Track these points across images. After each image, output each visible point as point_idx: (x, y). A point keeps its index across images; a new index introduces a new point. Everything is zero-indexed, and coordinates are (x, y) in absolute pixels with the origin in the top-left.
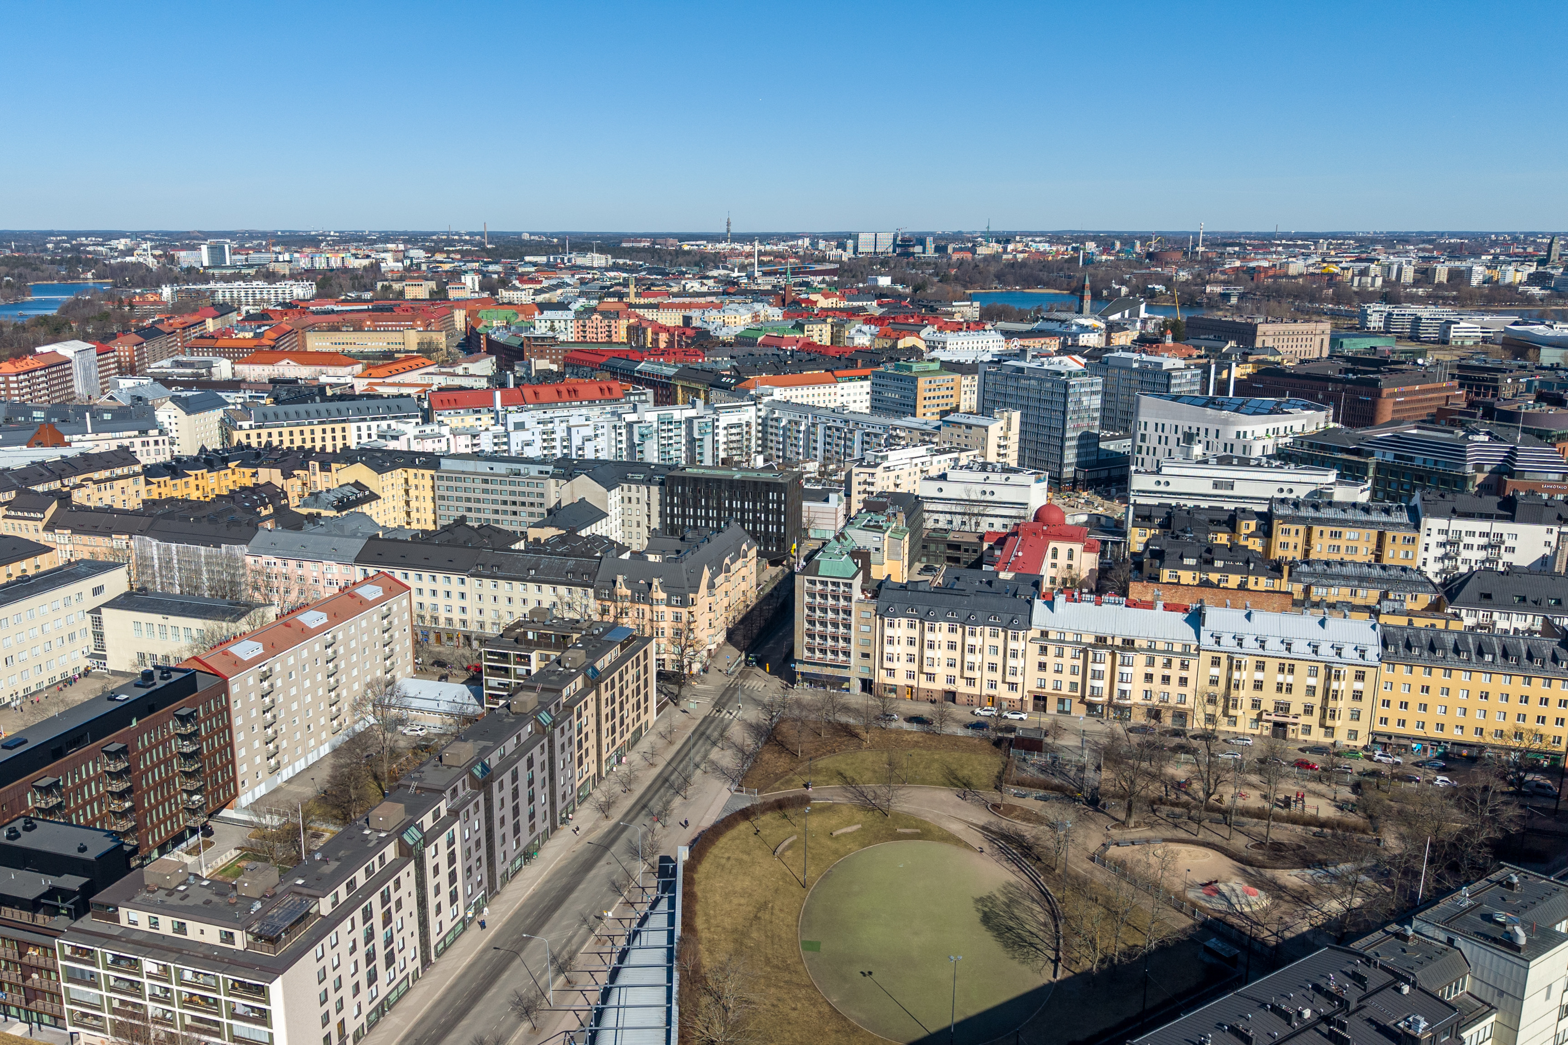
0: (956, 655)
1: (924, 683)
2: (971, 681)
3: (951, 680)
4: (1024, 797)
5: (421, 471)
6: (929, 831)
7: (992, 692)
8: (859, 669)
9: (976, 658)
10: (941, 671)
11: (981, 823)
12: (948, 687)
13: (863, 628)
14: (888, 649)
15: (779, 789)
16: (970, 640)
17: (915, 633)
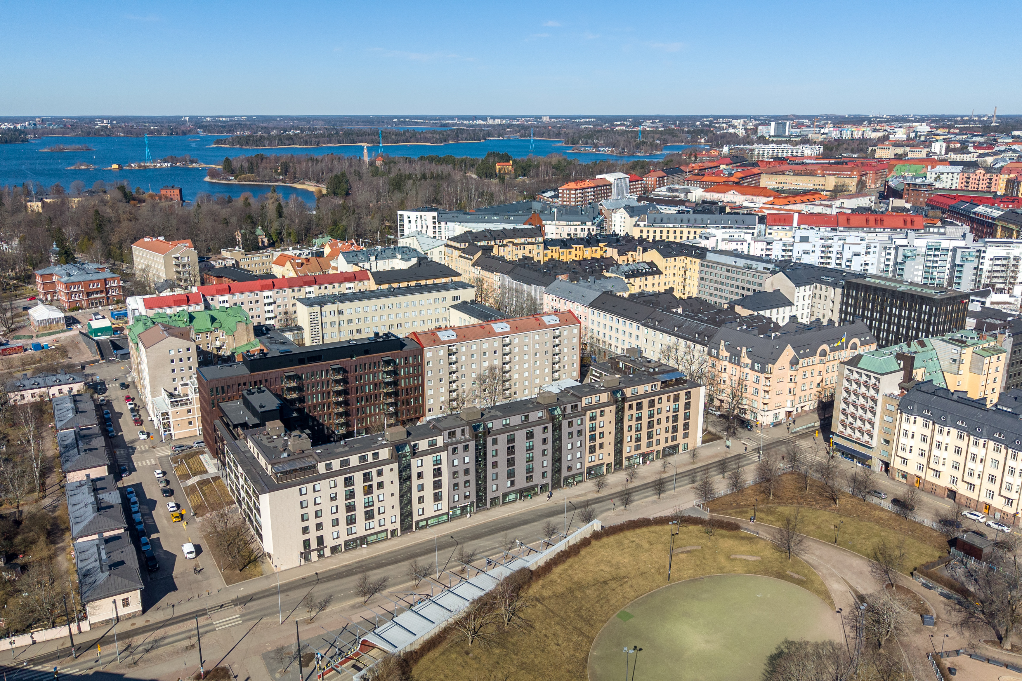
0: (960, 459)
1: (930, 477)
2: (971, 486)
3: (954, 480)
4: (930, 588)
5: (695, 259)
6: (812, 582)
7: (989, 501)
8: (881, 452)
9: (977, 467)
10: (947, 472)
11: (862, 591)
12: (950, 486)
13: (887, 418)
14: (903, 440)
15: (730, 515)
16: (973, 449)
17: (927, 432)
